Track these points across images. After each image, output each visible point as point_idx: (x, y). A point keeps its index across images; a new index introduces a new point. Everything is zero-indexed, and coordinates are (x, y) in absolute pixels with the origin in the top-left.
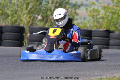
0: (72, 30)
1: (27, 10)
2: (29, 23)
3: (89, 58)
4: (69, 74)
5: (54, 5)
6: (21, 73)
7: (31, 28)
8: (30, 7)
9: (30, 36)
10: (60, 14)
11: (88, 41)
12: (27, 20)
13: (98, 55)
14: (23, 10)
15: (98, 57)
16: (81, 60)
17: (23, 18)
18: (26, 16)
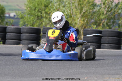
0: (69, 32)
1: (81, 14)
2: (83, 26)
3: (85, 58)
4: (120, 73)
5: (106, 9)
6: (76, 71)
7: (85, 30)
8: (84, 11)
9: (83, 37)
10: (57, 17)
11: (83, 42)
12: (81, 23)
13: (93, 55)
14: (78, 14)
15: (93, 56)
16: (78, 60)
17: (77, 21)
18: (80, 20)
